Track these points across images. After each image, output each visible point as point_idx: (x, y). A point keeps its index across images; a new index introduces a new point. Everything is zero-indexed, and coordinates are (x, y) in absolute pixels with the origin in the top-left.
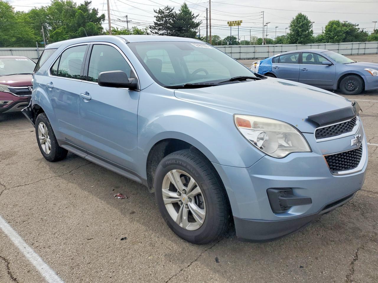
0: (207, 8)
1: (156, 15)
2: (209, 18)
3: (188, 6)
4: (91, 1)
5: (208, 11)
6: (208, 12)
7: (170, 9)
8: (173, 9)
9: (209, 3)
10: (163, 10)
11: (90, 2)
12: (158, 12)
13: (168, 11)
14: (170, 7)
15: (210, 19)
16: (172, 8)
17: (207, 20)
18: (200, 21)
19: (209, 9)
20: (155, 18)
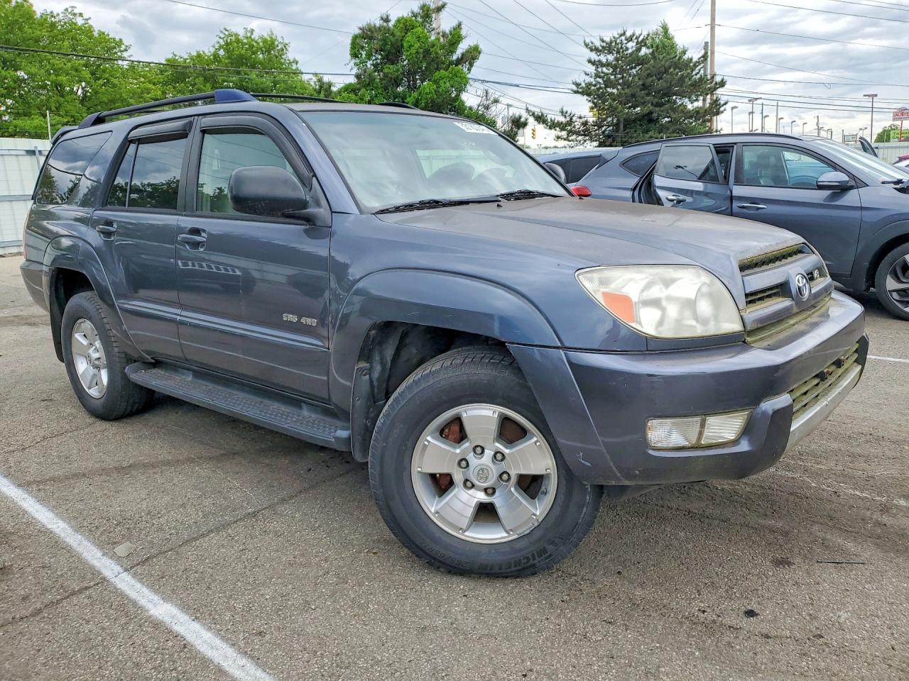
0: (706, 43)
1: (594, 56)
4: (443, 5)
7: (637, 38)
9: (709, 27)
10: (613, 41)
12: (596, 47)
14: (637, 34)
19: (709, 44)
20: (592, 69)
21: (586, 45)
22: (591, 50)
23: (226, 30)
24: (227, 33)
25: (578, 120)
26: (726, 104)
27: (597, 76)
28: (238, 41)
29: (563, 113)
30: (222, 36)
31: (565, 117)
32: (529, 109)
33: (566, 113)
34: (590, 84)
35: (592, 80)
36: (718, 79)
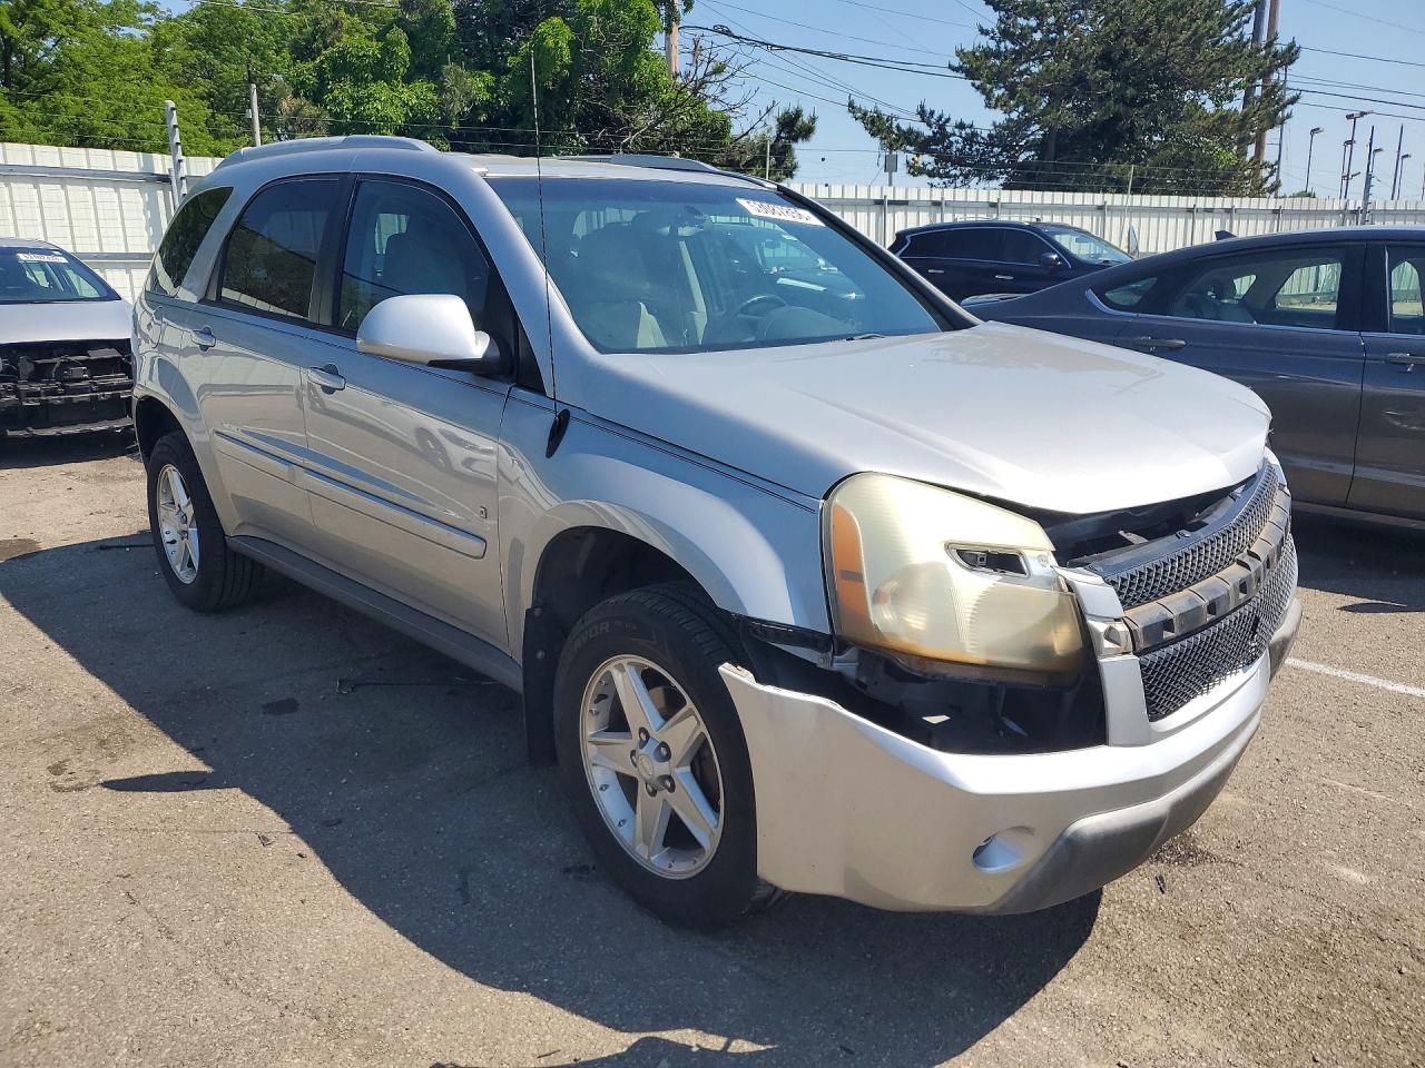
20: (994, 19)
25: (957, 131)
26: (1294, 101)
27: (1006, 34)
29: (923, 114)
31: (930, 125)
32: (857, 104)
33: (932, 113)
34: (988, 53)
35: (992, 44)
36: (1281, 45)
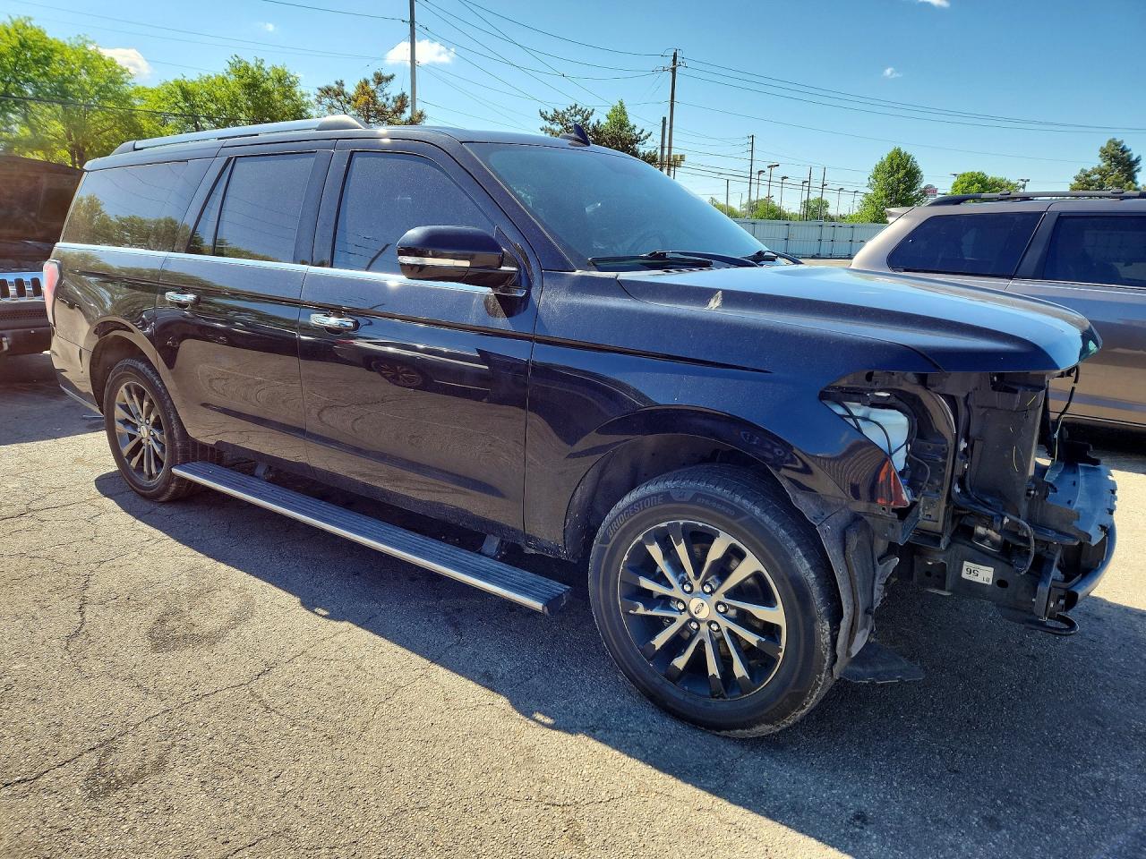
0: (664, 119)
1: (547, 124)
2: (667, 144)
3: (627, 110)
4: (394, 75)
5: (667, 125)
6: (668, 127)
7: (583, 112)
8: (592, 114)
9: (669, 104)
10: (565, 113)
11: (392, 77)
12: (549, 116)
13: (578, 117)
14: (583, 108)
15: (670, 148)
16: (590, 111)
17: (663, 148)
18: (653, 150)
19: (668, 121)
21: (542, 114)
22: (546, 118)
23: (236, 56)
24: (236, 59)
28: (247, 69)
30: (232, 61)
